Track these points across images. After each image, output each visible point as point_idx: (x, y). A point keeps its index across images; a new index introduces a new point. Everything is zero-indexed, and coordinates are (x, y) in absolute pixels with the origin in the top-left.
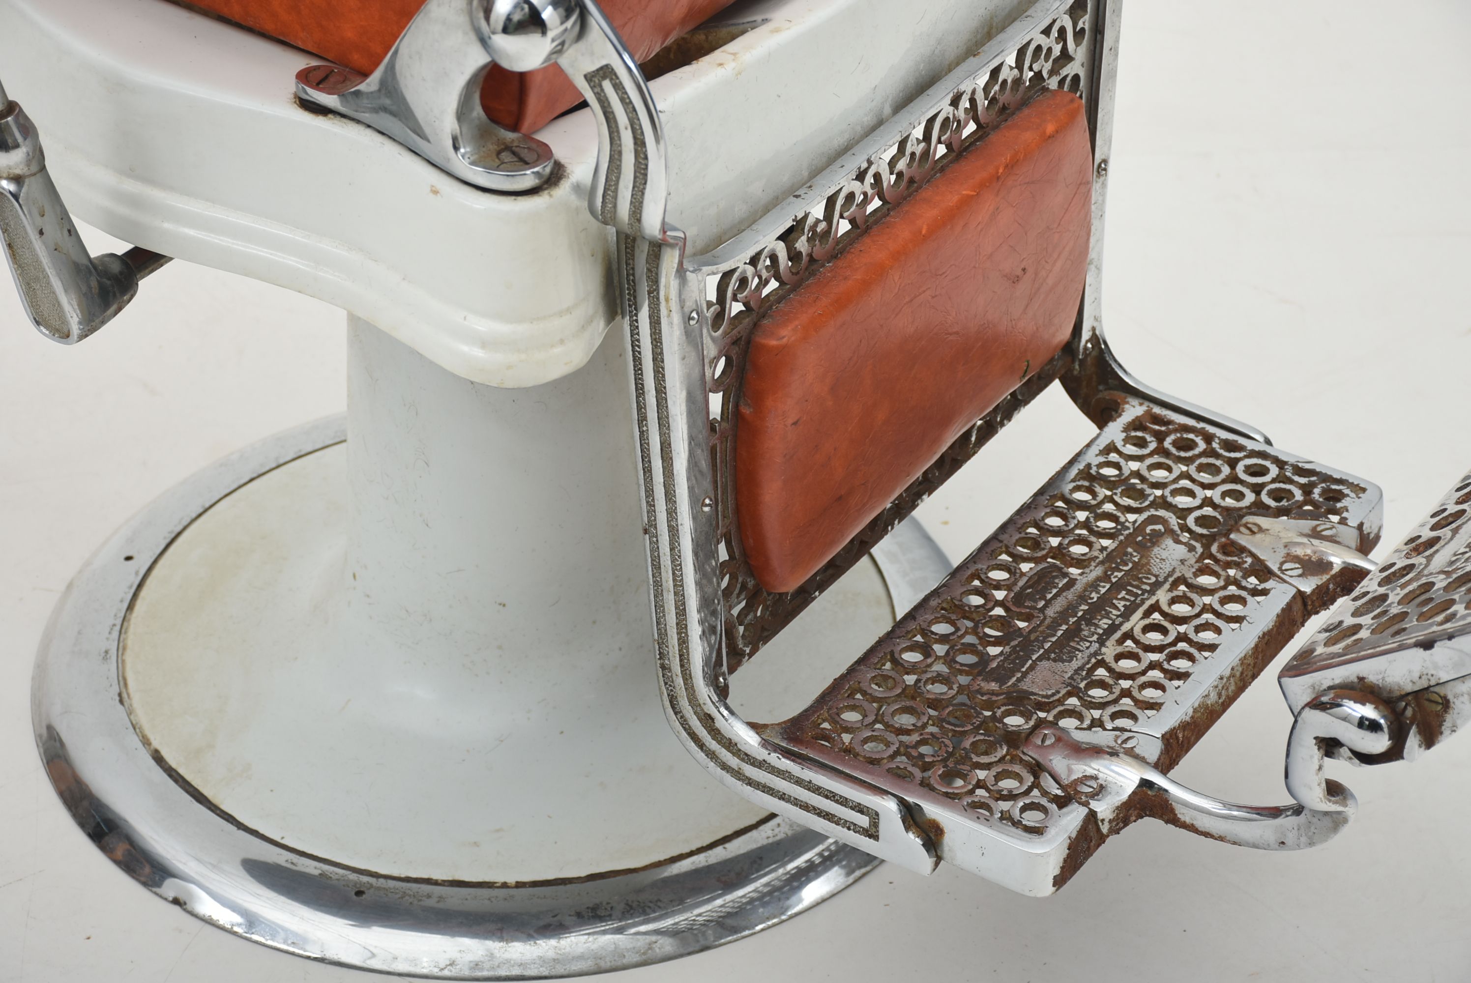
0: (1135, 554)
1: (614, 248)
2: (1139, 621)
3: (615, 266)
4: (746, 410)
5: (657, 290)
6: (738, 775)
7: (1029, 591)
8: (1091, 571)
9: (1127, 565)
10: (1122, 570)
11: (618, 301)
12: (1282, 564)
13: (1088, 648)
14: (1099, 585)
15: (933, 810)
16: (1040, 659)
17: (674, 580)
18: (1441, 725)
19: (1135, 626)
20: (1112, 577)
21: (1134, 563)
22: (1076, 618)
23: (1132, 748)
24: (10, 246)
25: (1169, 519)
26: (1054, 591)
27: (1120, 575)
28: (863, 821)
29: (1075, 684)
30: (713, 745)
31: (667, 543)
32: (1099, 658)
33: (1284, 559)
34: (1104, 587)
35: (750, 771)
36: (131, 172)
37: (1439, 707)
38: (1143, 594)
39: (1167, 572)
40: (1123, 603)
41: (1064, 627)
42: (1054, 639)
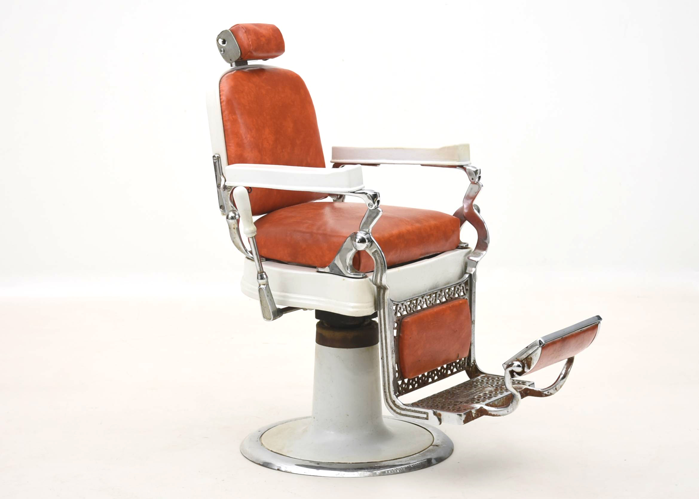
1: (376, 296)
3: (376, 300)
4: (401, 335)
5: (384, 301)
6: (400, 414)
11: (377, 307)
15: (439, 412)
17: (387, 369)
18: (531, 363)
24: (261, 301)
28: (425, 416)
30: (395, 408)
31: (386, 360)
35: (403, 412)
36: (283, 291)
37: (530, 360)
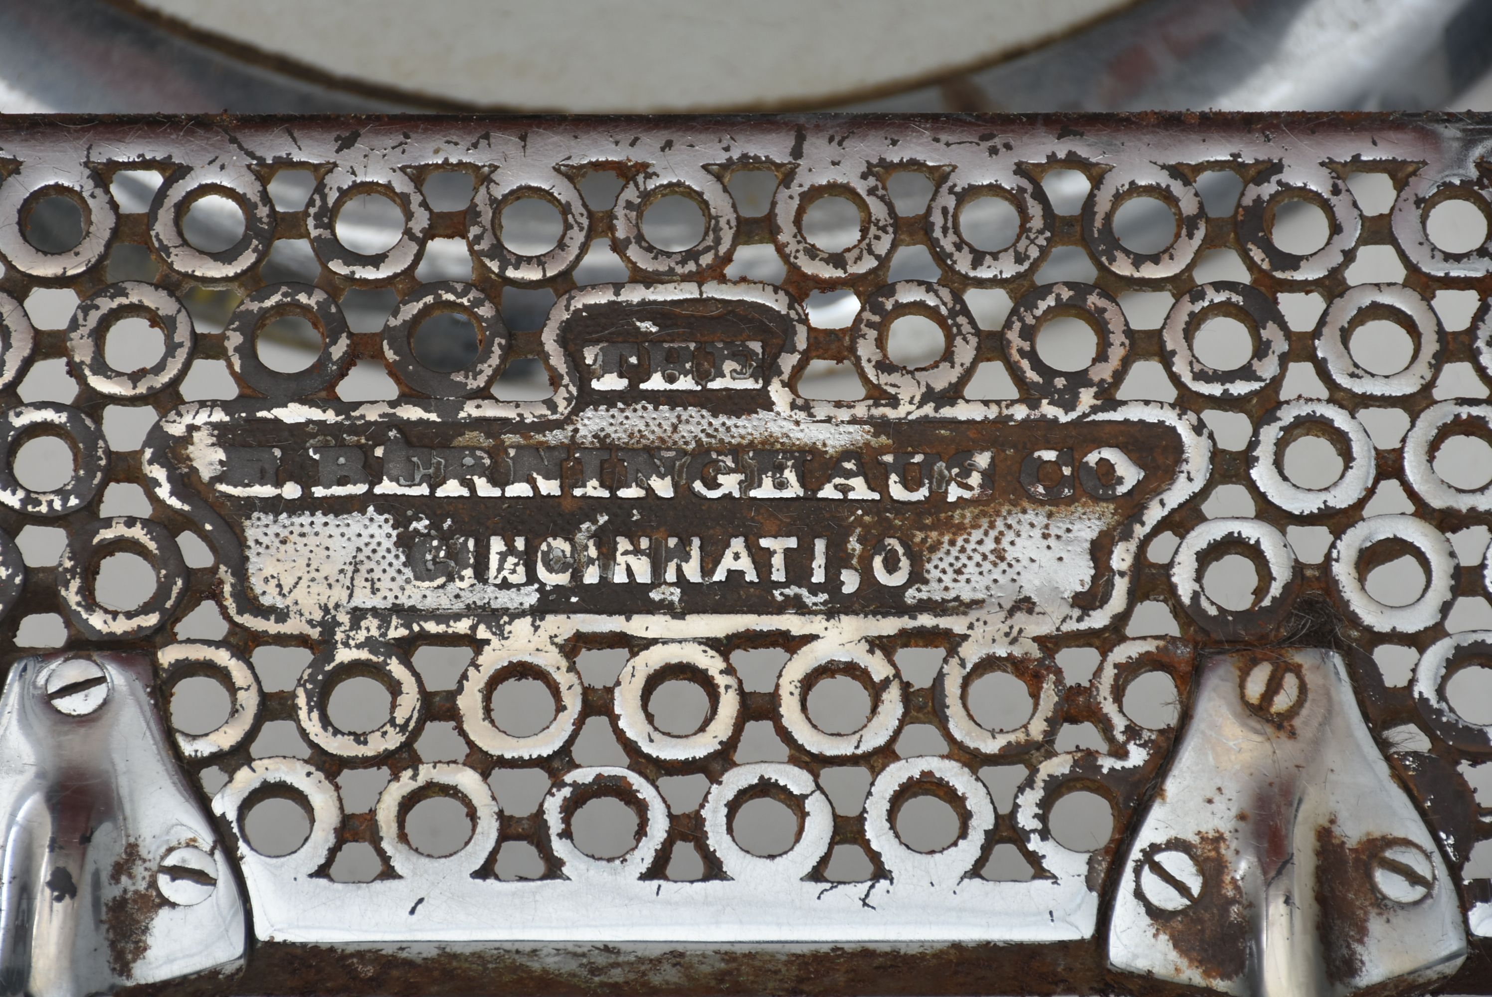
0: (975, 479)
2: (695, 640)
7: (647, 326)
8: (829, 420)
9: (909, 485)
10: (883, 489)
12: (1175, 844)
13: (505, 585)
14: (781, 468)
16: (386, 504)
19: (665, 642)
20: (838, 481)
21: (937, 500)
22: (606, 494)
23: (166, 902)
25: (1183, 477)
26: (685, 383)
27: (860, 490)
29: (339, 636)
32: (482, 633)
33: (1195, 840)
34: (781, 485)
38: (814, 589)
39: (951, 595)
40: (745, 564)
41: (549, 487)
42: (485, 489)
